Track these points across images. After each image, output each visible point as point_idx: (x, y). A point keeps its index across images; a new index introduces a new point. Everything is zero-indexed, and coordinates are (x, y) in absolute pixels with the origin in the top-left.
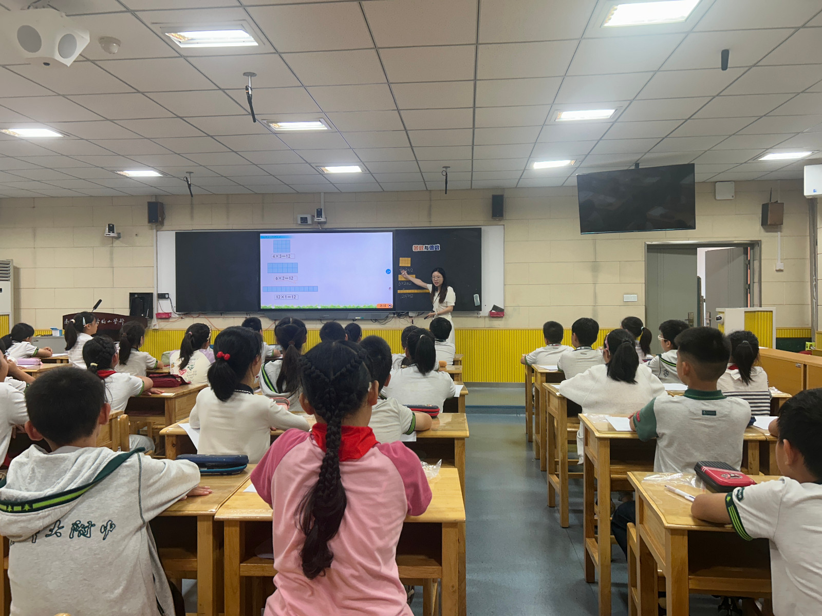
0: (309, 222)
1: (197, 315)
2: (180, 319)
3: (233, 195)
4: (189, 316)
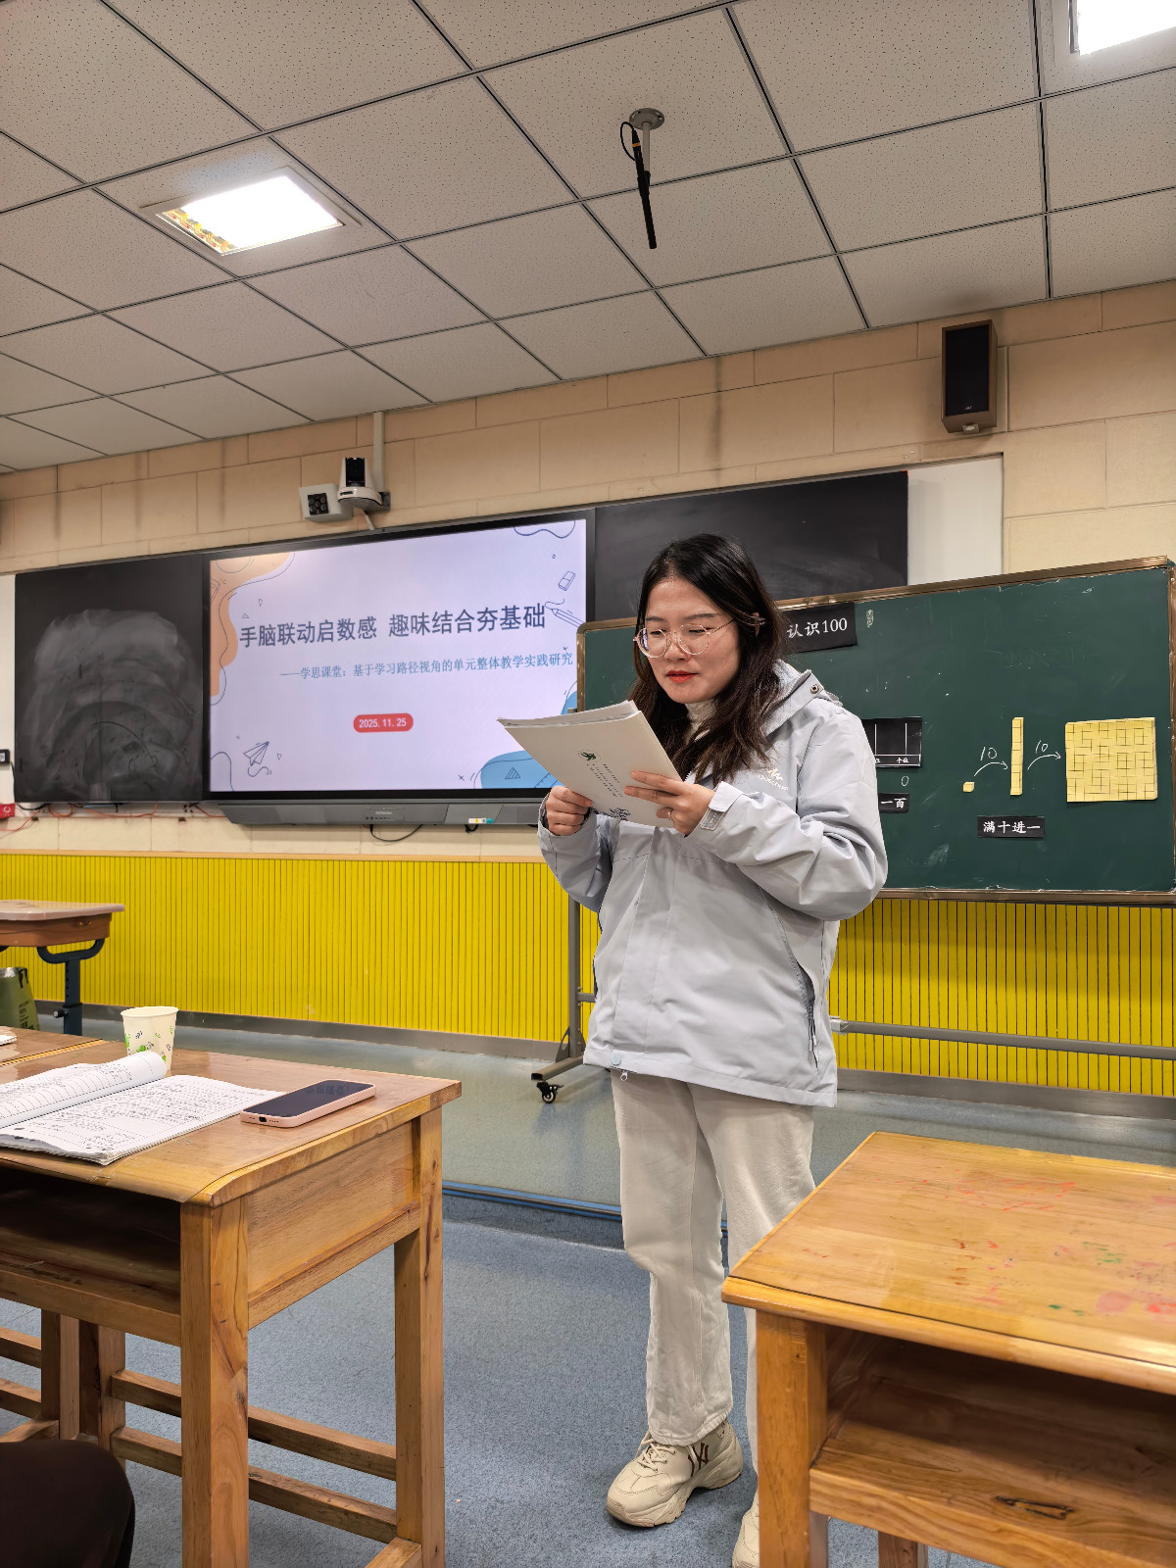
0: (334, 508)
1: (66, 812)
2: (30, 822)
3: (151, 453)
4: (50, 815)
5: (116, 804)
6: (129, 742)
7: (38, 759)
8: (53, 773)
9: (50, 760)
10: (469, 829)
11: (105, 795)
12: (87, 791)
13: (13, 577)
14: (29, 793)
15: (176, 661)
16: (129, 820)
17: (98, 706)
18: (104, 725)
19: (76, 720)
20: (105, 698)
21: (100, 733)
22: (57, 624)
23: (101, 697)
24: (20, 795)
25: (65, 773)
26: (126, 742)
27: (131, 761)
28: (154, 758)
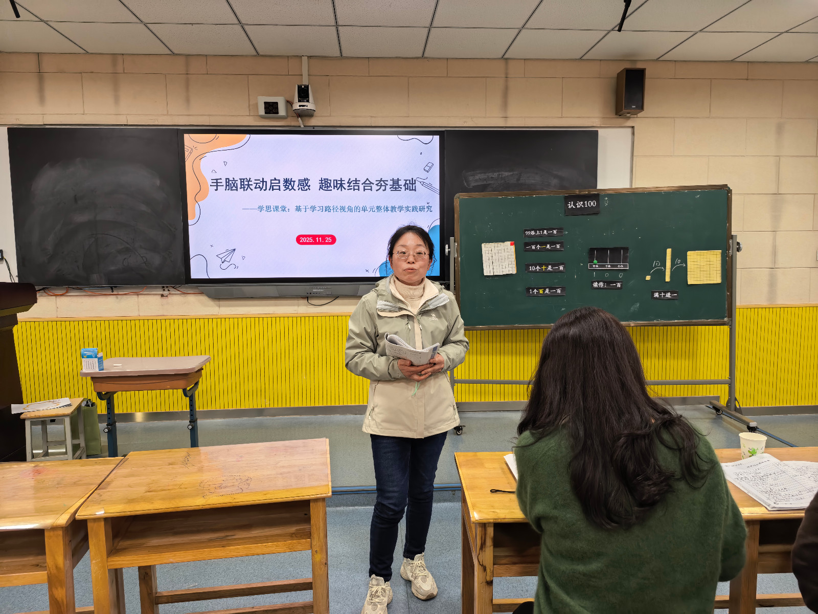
0: (282, 111)
1: (61, 292)
3: (126, 57)
6: (122, 247)
7: (40, 258)
8: (54, 267)
9: (52, 258)
11: (103, 281)
12: (86, 279)
15: (160, 196)
17: (93, 223)
18: (100, 236)
19: (74, 232)
20: (99, 218)
21: (96, 241)
22: (52, 166)
23: (95, 217)
25: (66, 267)
26: (119, 247)
27: (125, 259)
28: (144, 258)
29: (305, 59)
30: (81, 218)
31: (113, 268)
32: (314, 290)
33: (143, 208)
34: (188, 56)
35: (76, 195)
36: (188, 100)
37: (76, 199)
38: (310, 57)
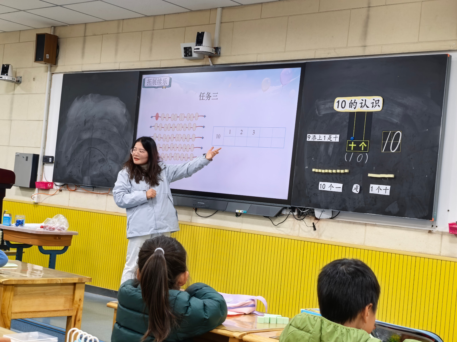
0: (195, 55)
1: (74, 189)
2: (58, 192)
3: (124, 21)
4: (67, 189)
5: (93, 187)
6: (101, 158)
7: (64, 163)
8: (69, 170)
9: (69, 164)
10: (237, 215)
11: (89, 182)
12: (82, 180)
13: (62, 75)
14: (59, 178)
15: (124, 121)
16: (98, 195)
17: (90, 140)
18: (92, 149)
19: (81, 146)
20: (94, 136)
21: (90, 152)
22: (78, 99)
23: (92, 136)
24: (55, 179)
25: (73, 170)
26: (100, 158)
27: (101, 167)
28: (110, 167)
29: (219, 10)
30: (86, 136)
31: (95, 173)
32: (198, 203)
33: (115, 130)
34: (155, 16)
35: (85, 120)
36: (151, 50)
37: (85, 122)
38: (223, 8)
